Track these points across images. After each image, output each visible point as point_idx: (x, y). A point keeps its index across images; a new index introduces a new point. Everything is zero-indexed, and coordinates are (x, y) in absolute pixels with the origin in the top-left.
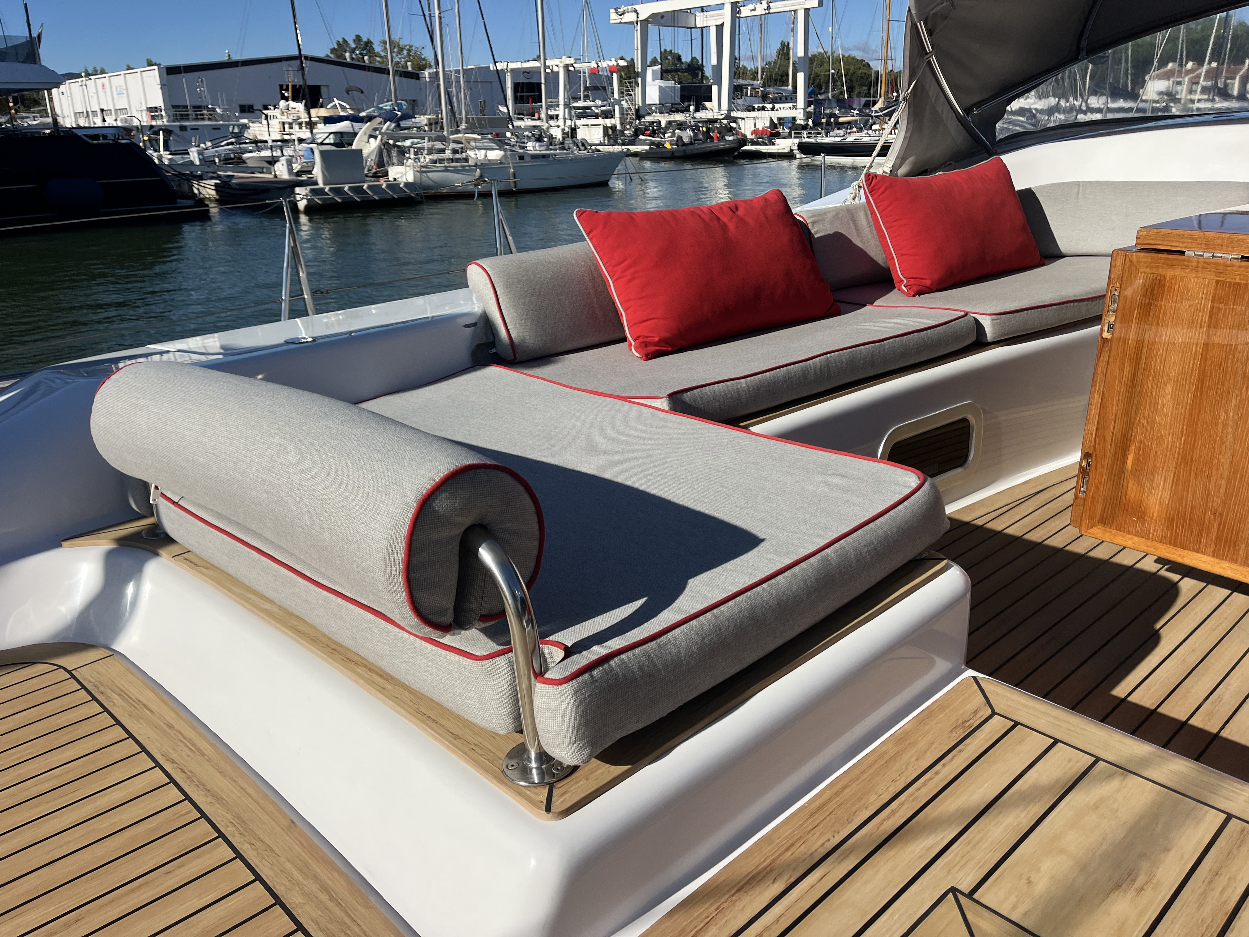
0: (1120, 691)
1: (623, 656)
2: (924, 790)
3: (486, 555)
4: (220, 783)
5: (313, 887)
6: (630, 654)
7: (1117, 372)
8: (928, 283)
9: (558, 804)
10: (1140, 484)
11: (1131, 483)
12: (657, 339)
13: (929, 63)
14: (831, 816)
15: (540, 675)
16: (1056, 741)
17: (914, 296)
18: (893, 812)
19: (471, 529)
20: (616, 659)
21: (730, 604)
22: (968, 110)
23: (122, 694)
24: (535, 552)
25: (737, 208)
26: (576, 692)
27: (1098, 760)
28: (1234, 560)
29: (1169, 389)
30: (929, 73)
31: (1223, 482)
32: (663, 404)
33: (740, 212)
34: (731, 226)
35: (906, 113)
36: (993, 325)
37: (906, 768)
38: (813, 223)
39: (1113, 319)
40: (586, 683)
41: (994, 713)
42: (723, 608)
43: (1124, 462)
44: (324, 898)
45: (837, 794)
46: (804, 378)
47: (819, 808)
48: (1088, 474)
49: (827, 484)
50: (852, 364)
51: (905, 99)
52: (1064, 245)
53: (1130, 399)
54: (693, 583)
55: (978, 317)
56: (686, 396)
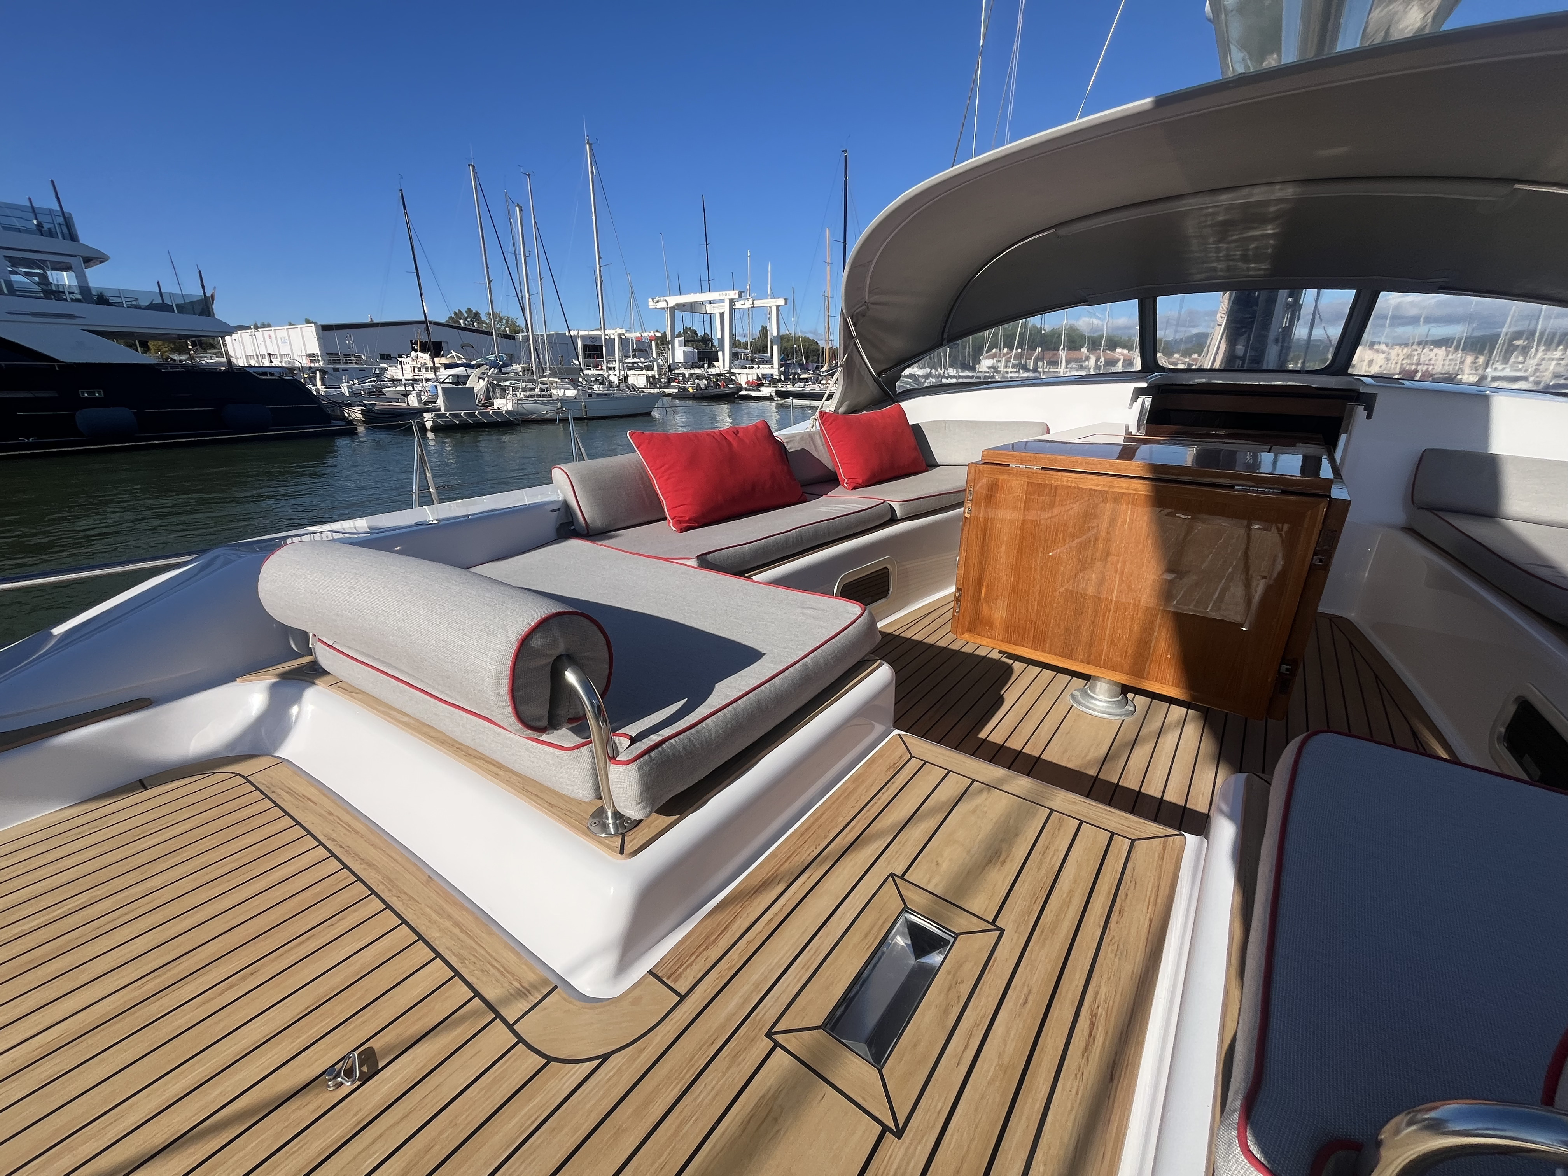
0: (982, 735)
1: (672, 741)
2: (871, 811)
3: (571, 677)
4: (371, 853)
5: (448, 924)
6: (676, 739)
7: (974, 537)
8: (860, 481)
9: (629, 848)
10: (990, 607)
11: (984, 605)
12: (687, 518)
13: (855, 344)
14: (815, 835)
15: (613, 758)
16: (949, 771)
17: (852, 490)
18: (854, 828)
19: (559, 658)
20: (667, 743)
21: (744, 699)
22: (879, 374)
23: (290, 792)
24: (607, 672)
25: (738, 431)
26: (640, 769)
27: (974, 781)
28: (1043, 651)
29: (1003, 548)
30: (855, 350)
31: (1036, 603)
32: (693, 563)
33: (740, 435)
34: (735, 444)
35: (842, 375)
36: (901, 508)
37: (860, 798)
38: (787, 442)
39: (970, 505)
40: (646, 763)
41: (912, 757)
42: (739, 702)
43: (980, 593)
44: (456, 931)
45: (817, 819)
46: (786, 544)
47: (807, 830)
48: (960, 601)
49: (804, 614)
50: (816, 534)
51: (841, 365)
52: (939, 457)
53: (982, 554)
54: (718, 686)
55: (891, 503)
56: (709, 557)
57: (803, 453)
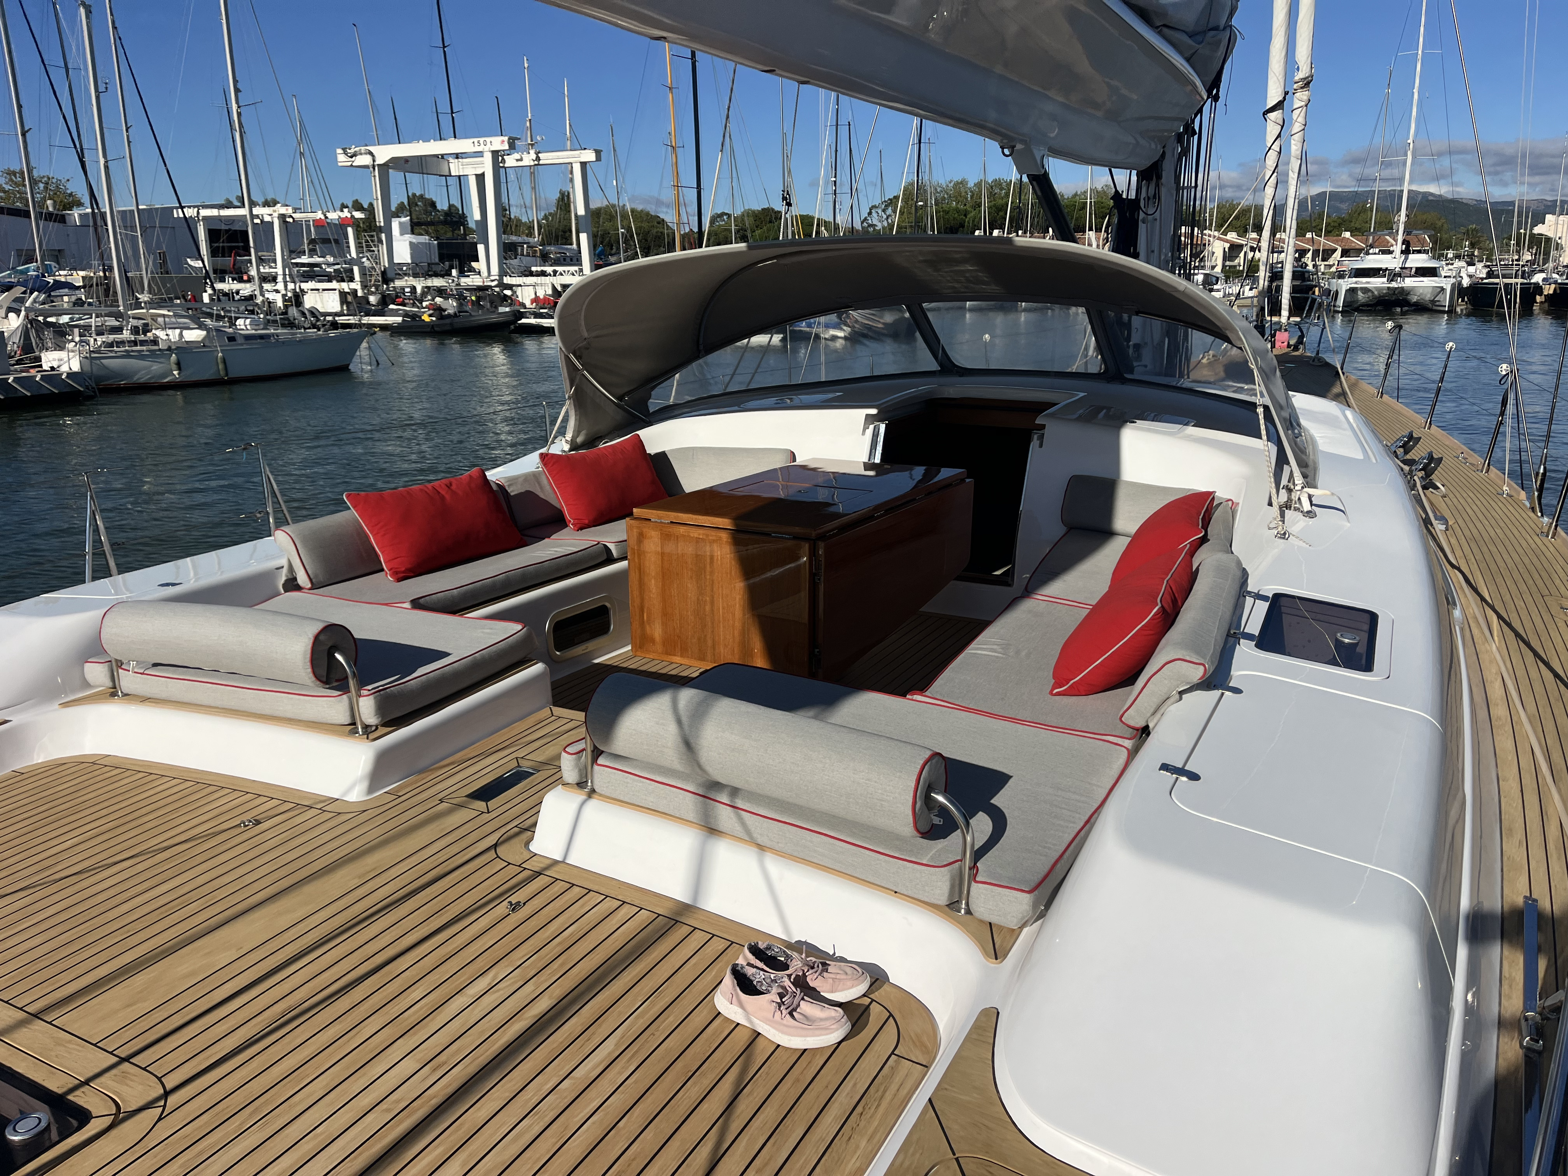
2: (519, 737)
3: (339, 657)
6: (393, 688)
8: (587, 522)
9: (371, 737)
10: (651, 628)
11: (647, 626)
12: (403, 569)
13: (584, 376)
15: (360, 695)
16: (570, 721)
17: (578, 530)
19: (331, 647)
21: (433, 673)
24: (354, 657)
25: (451, 485)
26: (375, 698)
30: (584, 382)
31: (678, 622)
32: (407, 605)
33: (454, 487)
34: (447, 497)
35: (572, 406)
36: (616, 549)
37: (515, 733)
38: (509, 486)
40: (378, 696)
41: (554, 716)
42: (427, 674)
43: (643, 617)
46: (495, 586)
49: (483, 632)
50: (526, 576)
52: (687, 486)
54: (419, 669)
55: (608, 544)
56: (422, 601)
57: (529, 496)
